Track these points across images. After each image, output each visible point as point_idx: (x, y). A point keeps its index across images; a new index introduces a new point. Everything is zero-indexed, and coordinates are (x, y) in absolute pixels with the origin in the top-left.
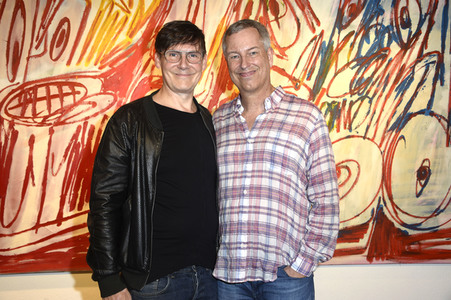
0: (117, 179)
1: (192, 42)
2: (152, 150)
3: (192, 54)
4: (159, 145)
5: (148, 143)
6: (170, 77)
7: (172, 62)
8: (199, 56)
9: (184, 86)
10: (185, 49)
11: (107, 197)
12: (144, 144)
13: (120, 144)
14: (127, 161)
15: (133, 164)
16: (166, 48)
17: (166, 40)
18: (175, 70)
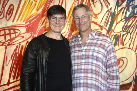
0: (31, 67)
1: (61, 14)
2: (45, 55)
3: (61, 18)
4: (48, 53)
5: (44, 52)
6: (52, 27)
7: (53, 21)
8: (64, 19)
9: (58, 30)
10: (59, 16)
11: (27, 74)
12: (42, 53)
13: (32, 53)
14: (35, 59)
15: (38, 60)
16: (51, 16)
17: (51, 12)
18: (54, 24)
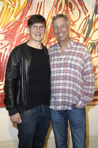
1: (41, 22)
3: (42, 27)
17: (32, 21)
18: (35, 33)
